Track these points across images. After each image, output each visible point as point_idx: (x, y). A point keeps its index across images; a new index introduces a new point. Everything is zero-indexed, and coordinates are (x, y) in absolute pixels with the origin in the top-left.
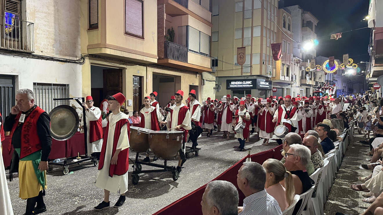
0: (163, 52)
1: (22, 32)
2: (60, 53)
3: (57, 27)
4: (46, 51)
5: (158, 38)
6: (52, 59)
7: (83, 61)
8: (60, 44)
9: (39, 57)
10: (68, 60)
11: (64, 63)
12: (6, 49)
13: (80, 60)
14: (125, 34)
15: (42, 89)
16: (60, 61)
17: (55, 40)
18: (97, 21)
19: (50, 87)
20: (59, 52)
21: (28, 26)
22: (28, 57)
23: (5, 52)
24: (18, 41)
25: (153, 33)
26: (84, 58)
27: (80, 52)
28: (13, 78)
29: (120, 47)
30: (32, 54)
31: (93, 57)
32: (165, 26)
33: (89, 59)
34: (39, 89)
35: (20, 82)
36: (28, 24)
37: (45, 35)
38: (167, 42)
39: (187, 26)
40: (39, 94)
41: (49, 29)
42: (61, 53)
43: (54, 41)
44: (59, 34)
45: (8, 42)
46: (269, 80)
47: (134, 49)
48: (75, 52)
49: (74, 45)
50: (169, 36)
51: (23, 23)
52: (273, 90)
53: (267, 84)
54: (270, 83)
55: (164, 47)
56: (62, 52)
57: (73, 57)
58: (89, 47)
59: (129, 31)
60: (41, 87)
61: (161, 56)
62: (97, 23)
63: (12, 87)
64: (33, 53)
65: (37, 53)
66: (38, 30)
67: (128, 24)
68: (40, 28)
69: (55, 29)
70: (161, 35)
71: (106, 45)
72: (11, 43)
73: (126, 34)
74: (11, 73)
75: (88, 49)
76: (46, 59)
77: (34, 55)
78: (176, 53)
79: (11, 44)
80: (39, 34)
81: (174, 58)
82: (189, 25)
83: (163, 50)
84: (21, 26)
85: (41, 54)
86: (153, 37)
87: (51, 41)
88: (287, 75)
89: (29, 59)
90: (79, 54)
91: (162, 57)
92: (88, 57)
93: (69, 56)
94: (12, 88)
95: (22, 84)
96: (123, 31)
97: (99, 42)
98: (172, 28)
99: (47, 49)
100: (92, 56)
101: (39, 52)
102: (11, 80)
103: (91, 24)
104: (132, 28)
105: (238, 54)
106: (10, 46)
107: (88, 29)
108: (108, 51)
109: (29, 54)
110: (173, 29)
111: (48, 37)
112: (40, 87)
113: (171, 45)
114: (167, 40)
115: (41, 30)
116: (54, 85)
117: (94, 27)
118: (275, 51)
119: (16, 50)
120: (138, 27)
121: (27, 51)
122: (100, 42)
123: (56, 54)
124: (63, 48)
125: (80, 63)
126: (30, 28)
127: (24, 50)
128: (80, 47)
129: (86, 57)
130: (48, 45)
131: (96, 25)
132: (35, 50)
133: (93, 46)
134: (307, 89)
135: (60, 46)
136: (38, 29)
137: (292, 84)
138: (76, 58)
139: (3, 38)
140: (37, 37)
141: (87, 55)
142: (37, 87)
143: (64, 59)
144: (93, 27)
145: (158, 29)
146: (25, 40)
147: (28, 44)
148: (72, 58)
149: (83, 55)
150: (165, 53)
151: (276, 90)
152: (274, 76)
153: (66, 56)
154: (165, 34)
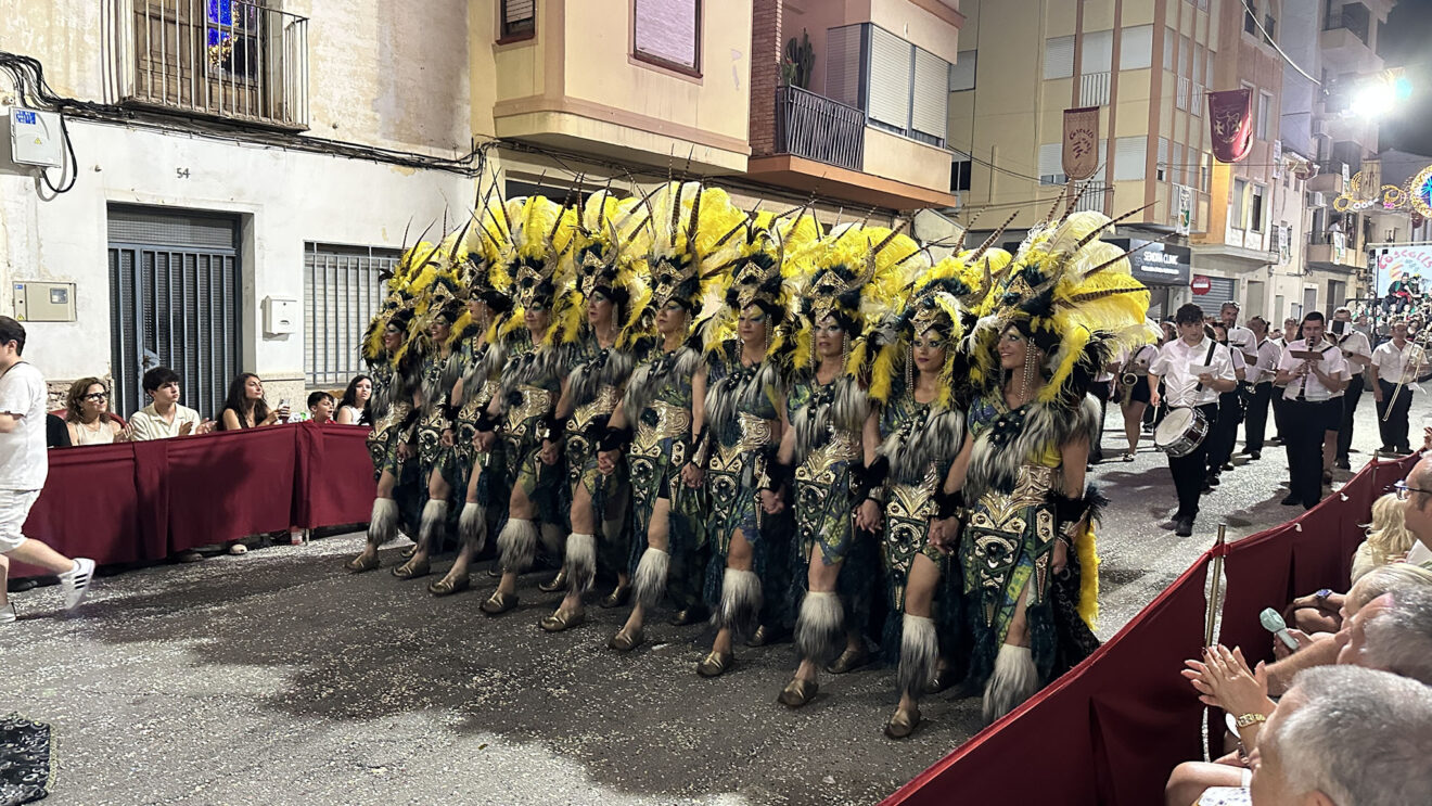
0: (771, 129)
1: (267, 51)
2: (400, 134)
3: (387, 32)
4: (349, 125)
5: (755, 73)
6: (372, 153)
7: (481, 165)
8: (397, 96)
9: (324, 146)
10: (427, 160)
11: (410, 169)
12: (212, 113)
13: (469, 160)
14: (632, 59)
15: (336, 267)
16: (396, 163)
17: (381, 83)
18: (531, 8)
19: (362, 259)
20: (392, 129)
21: (288, 28)
22: (288, 147)
23: (209, 127)
24: (253, 88)
25: (737, 55)
26: (483, 152)
27: (469, 128)
28: (236, 223)
29: (614, 111)
30: (301, 134)
31: (513, 149)
32: (779, 25)
33: (501, 157)
34: (324, 267)
35: (259, 239)
36: (287, 20)
37: (345, 62)
38: (787, 87)
39: (866, 26)
40: (325, 283)
41: (359, 43)
42: (403, 131)
43: (376, 88)
44: (395, 61)
45: (219, 90)
46: (1181, 243)
47: (662, 118)
48: (450, 130)
49: (447, 102)
50: (794, 65)
51: (271, 16)
52: (1195, 286)
53: (1173, 259)
54: (1185, 258)
55: (776, 110)
56: (406, 130)
57: (444, 147)
58: (503, 111)
59: (648, 46)
60: (332, 260)
61: (760, 146)
62: (532, 19)
63: (233, 258)
64: (303, 131)
65: (317, 130)
66: (321, 47)
67: (643, 20)
68: (327, 39)
69: (380, 40)
70: (765, 64)
71: (562, 103)
72: (228, 92)
73: (635, 57)
74: (229, 205)
75: (495, 118)
76: (348, 152)
77: (306, 140)
78: (819, 135)
79: (228, 98)
80: (324, 60)
81: (809, 153)
82: (872, 20)
83: (771, 120)
84: (264, 28)
85: (331, 135)
86: (735, 68)
87: (367, 85)
88: (1256, 227)
89: (290, 153)
90: (465, 137)
91: (766, 150)
92: (496, 150)
93: (431, 142)
94: (231, 261)
95: (265, 245)
96: (624, 49)
97: (539, 91)
98: (806, 36)
99: (354, 115)
100: (513, 146)
101: (325, 126)
102: (229, 232)
103: (509, 20)
104: (659, 36)
105: (1069, 136)
106: (225, 105)
107: (497, 42)
108: (571, 127)
109: (290, 136)
110: (809, 40)
111: (355, 71)
112: (330, 258)
113: (804, 101)
114: (786, 81)
115: (333, 45)
116: (378, 251)
117: (519, 33)
118: (1224, 121)
119: (248, 118)
120: (680, 32)
121: (285, 124)
122: (543, 92)
123: (385, 136)
124: (410, 113)
125: (469, 170)
126: (294, 37)
127: (275, 121)
128: (467, 110)
129: (490, 150)
130: (357, 100)
131: (527, 23)
132: (311, 118)
133: (517, 106)
134: (1332, 283)
135: (397, 107)
136: (322, 43)
137: (1271, 264)
138: (453, 152)
139: (204, 76)
140: (319, 70)
141: (492, 141)
142: (318, 257)
143: (411, 154)
144: (515, 31)
145: (753, 40)
146: (277, 81)
147: (288, 94)
148: (440, 150)
149: (480, 140)
150: (777, 134)
151: (1206, 286)
152: (1202, 228)
153: (419, 144)
154: (778, 59)
